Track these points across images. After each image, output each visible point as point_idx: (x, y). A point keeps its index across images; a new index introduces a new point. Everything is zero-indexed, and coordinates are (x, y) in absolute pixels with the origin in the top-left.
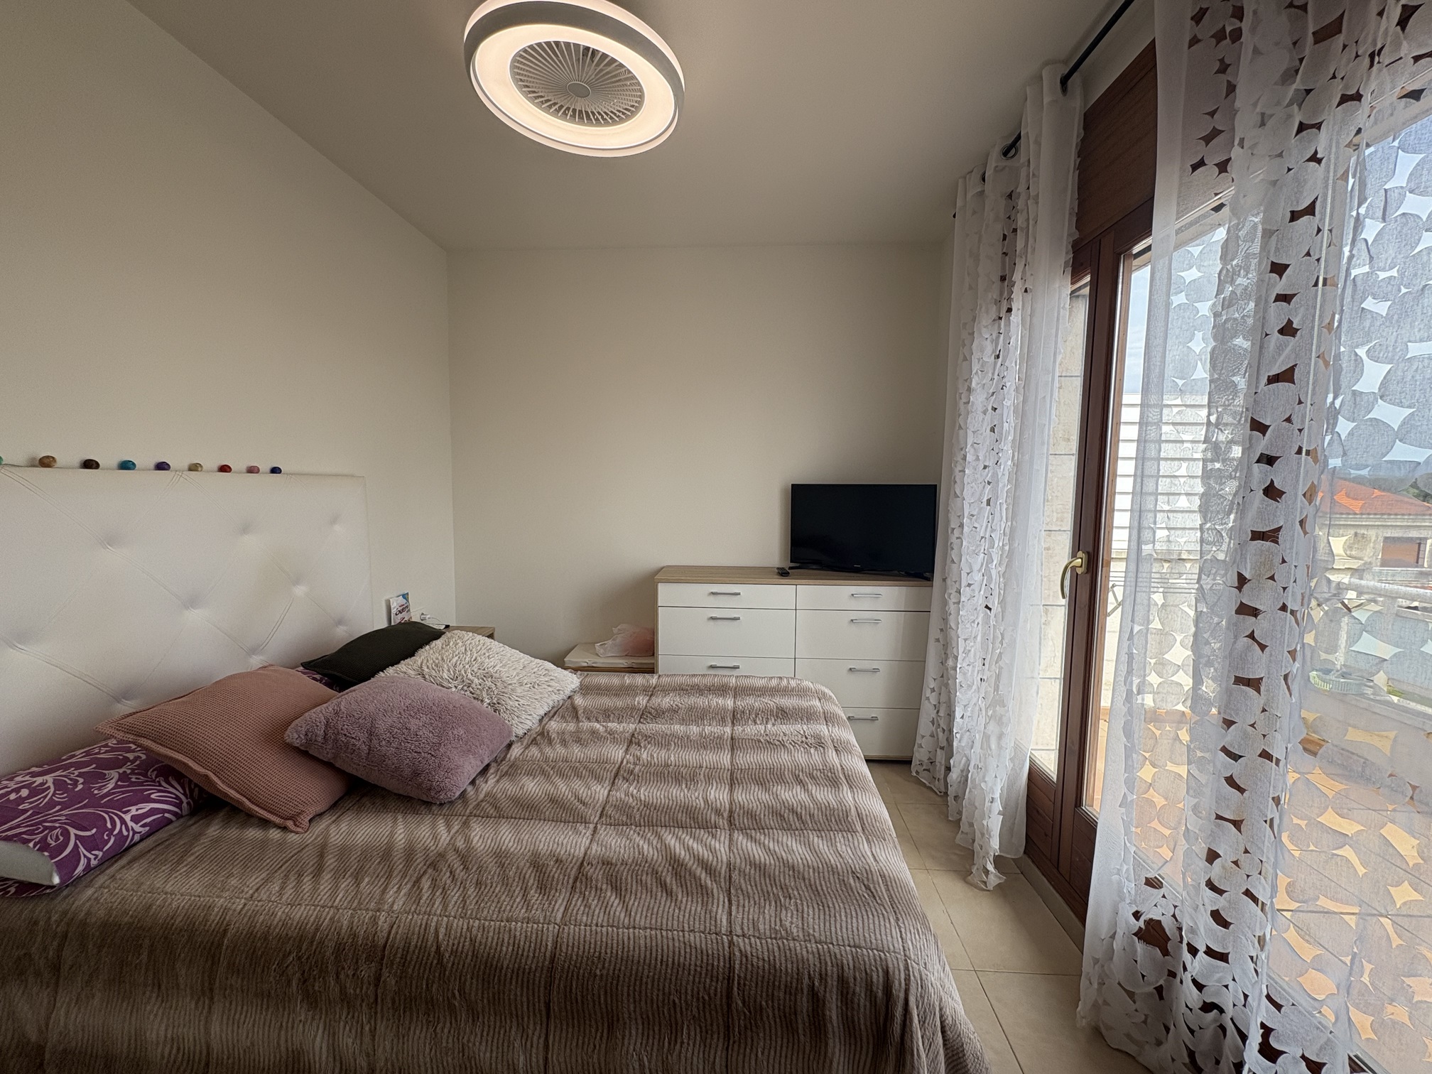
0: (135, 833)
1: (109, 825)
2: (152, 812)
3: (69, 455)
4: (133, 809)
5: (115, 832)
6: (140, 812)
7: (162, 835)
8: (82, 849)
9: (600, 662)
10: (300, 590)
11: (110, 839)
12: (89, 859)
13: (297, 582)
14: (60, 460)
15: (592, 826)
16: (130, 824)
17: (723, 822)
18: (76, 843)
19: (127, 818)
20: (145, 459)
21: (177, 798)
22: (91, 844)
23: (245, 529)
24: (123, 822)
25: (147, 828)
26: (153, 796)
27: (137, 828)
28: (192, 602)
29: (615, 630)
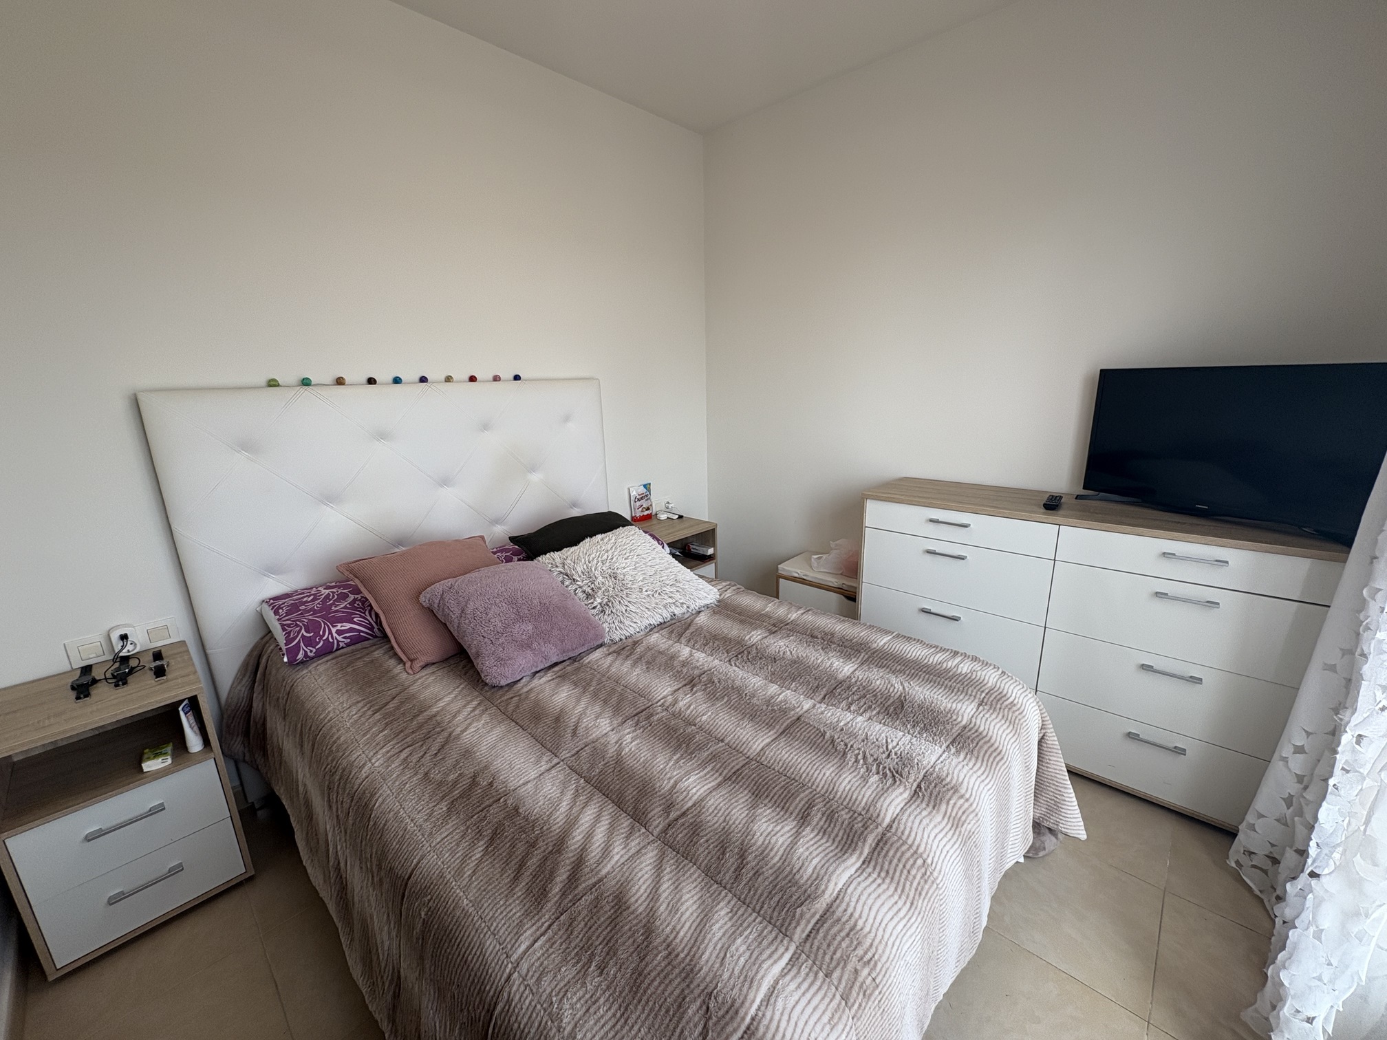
0: (338, 641)
1: (321, 633)
2: (351, 630)
3: (356, 375)
4: (339, 625)
5: (324, 638)
6: (343, 628)
7: (358, 646)
8: (302, 644)
9: (811, 575)
10: (535, 477)
11: (320, 642)
12: (306, 652)
13: (533, 469)
14: (348, 379)
15: (556, 760)
16: (335, 635)
17: (658, 823)
18: (299, 640)
19: (334, 630)
20: (410, 375)
21: (370, 624)
22: (309, 642)
23: (486, 427)
24: (330, 633)
25: (349, 640)
26: (355, 620)
27: (340, 638)
28: (445, 482)
29: (833, 544)
